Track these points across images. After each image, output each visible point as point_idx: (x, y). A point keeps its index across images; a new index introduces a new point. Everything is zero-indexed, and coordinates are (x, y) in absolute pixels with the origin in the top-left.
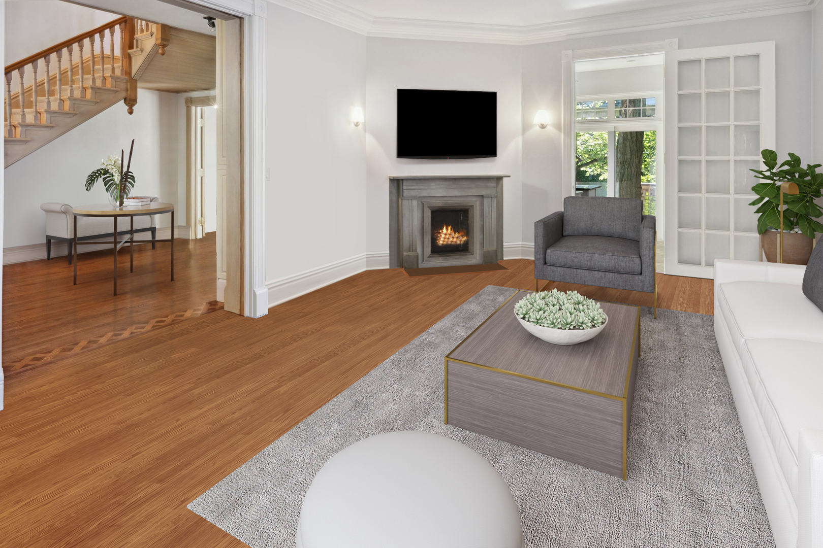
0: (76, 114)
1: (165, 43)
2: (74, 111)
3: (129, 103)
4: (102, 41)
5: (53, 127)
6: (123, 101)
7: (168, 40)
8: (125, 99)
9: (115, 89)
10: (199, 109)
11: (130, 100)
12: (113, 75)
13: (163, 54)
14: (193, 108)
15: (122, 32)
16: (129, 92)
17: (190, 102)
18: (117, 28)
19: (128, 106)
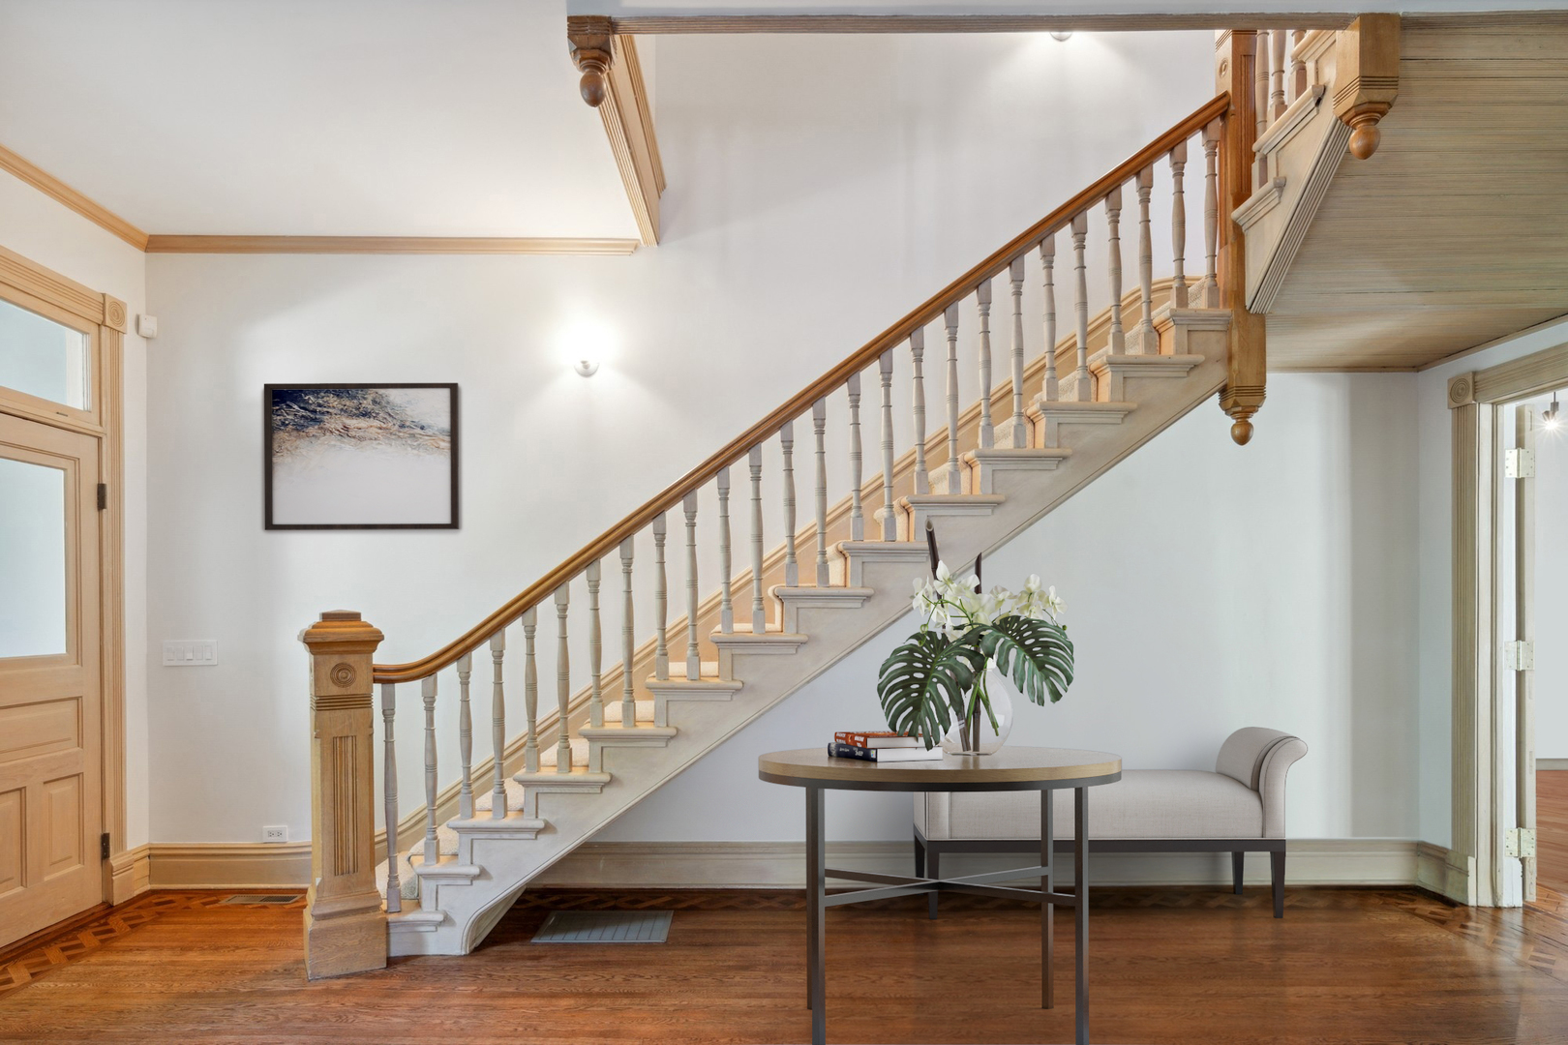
0: (1065, 458)
1: (1377, 95)
2: (1059, 447)
3: (1236, 404)
4: (1145, 201)
5: (999, 504)
6: (1216, 397)
7: (1392, 82)
8: (1224, 391)
9: (1186, 358)
10: (1508, 411)
11: (1242, 390)
12: (1182, 311)
13: (1367, 152)
14: (1485, 411)
15: (1211, 155)
16: (1235, 365)
17: (1465, 394)
18: (1196, 144)
19: (1233, 414)
